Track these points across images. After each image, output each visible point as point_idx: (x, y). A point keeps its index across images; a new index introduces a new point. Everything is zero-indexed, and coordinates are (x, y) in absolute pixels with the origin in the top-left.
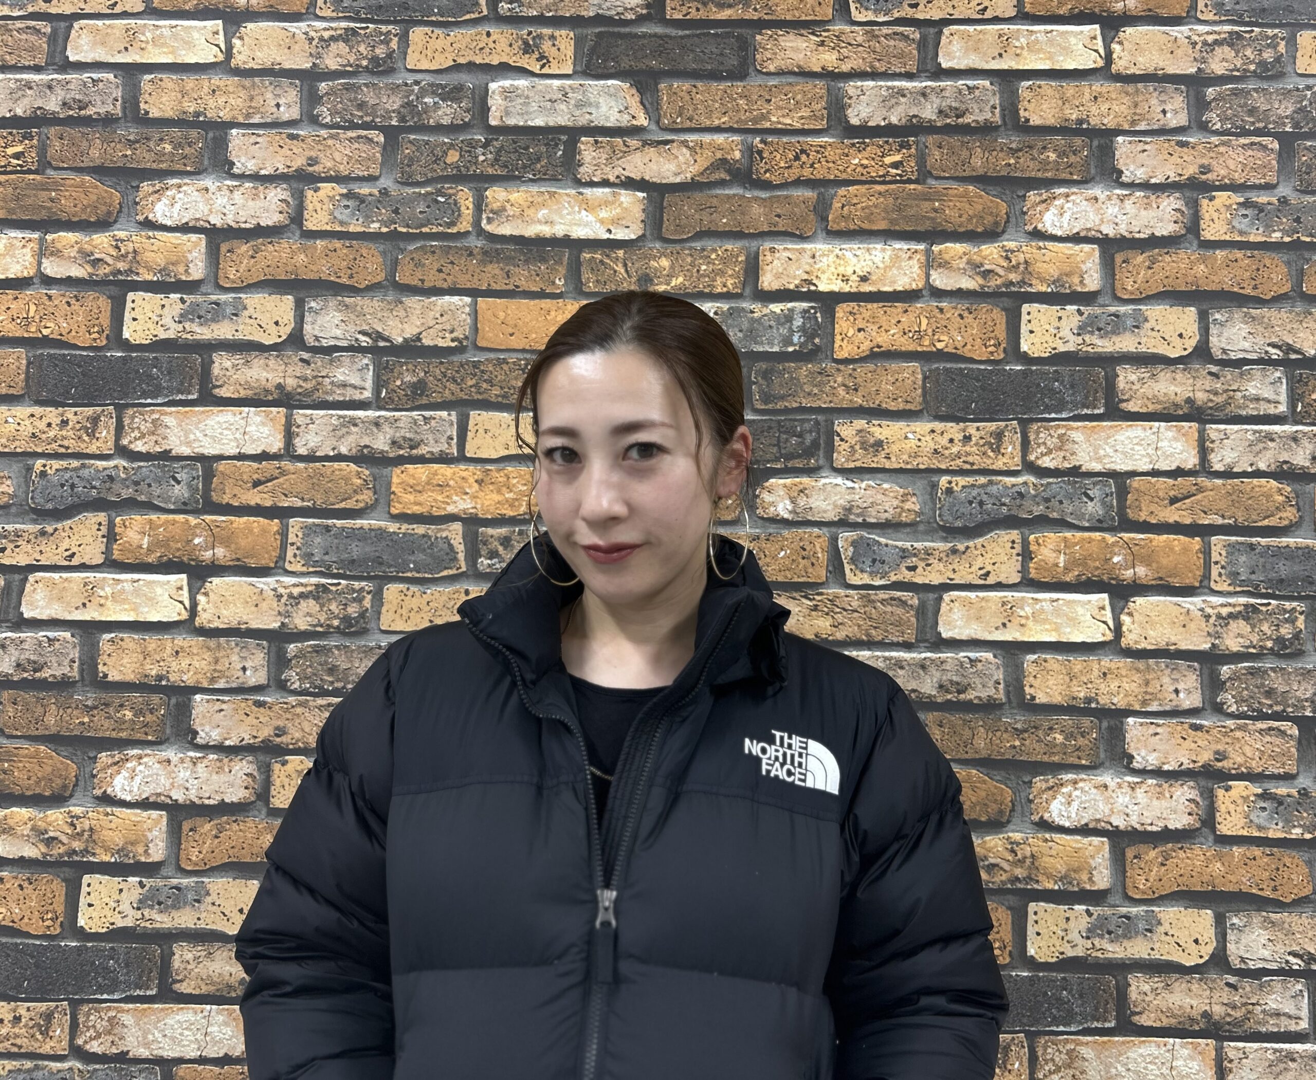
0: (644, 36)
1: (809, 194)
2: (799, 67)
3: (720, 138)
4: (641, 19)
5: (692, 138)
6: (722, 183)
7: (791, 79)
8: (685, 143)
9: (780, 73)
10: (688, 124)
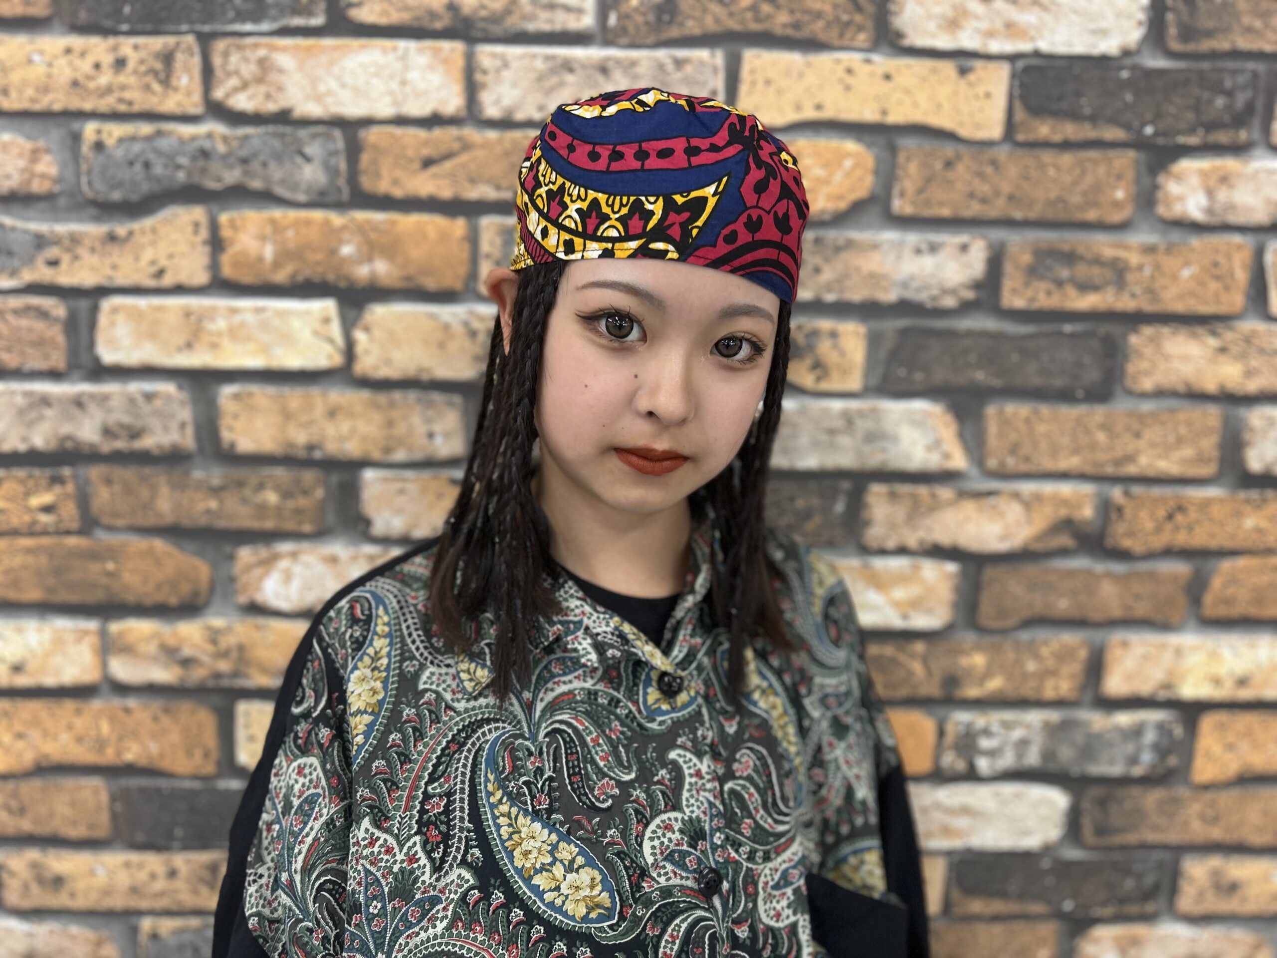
0: (969, 334)
1: (1181, 568)
2: (1188, 384)
3: (1066, 489)
4: (966, 307)
5: (1027, 488)
6: (1064, 552)
7: (1173, 403)
8: (1016, 496)
9: (1160, 393)
10: (1023, 467)
